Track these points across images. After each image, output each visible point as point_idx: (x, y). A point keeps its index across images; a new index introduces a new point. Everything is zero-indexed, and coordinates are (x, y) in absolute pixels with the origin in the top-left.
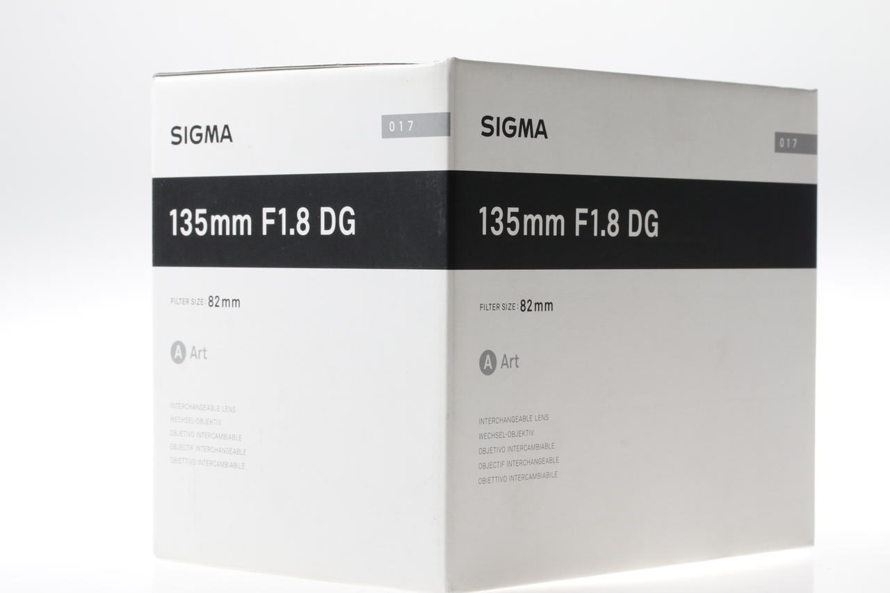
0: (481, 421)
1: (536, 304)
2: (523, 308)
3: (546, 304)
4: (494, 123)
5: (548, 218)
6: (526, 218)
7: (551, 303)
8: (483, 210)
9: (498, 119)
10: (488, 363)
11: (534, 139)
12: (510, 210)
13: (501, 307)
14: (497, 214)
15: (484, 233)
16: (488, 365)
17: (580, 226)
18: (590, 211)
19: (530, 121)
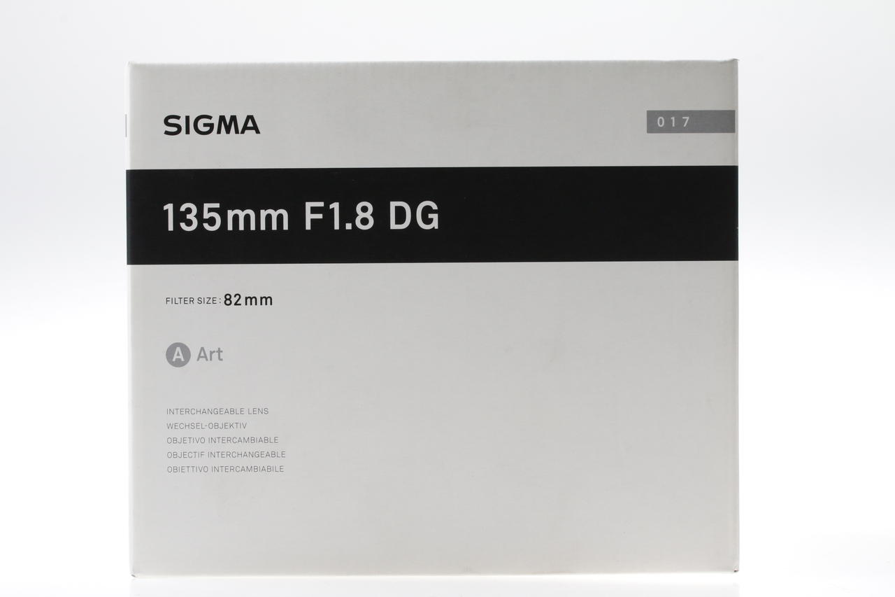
0: (170, 411)
1: (246, 298)
2: (228, 302)
3: (261, 298)
4: (182, 122)
5: (263, 213)
6: (231, 214)
7: (269, 297)
8: (169, 207)
9: (187, 118)
10: (178, 355)
11: (240, 135)
12: (206, 206)
13: (196, 301)
14: (189, 211)
15: (171, 228)
16: (179, 357)
17: (312, 220)
18: (327, 205)
19: (233, 118)
